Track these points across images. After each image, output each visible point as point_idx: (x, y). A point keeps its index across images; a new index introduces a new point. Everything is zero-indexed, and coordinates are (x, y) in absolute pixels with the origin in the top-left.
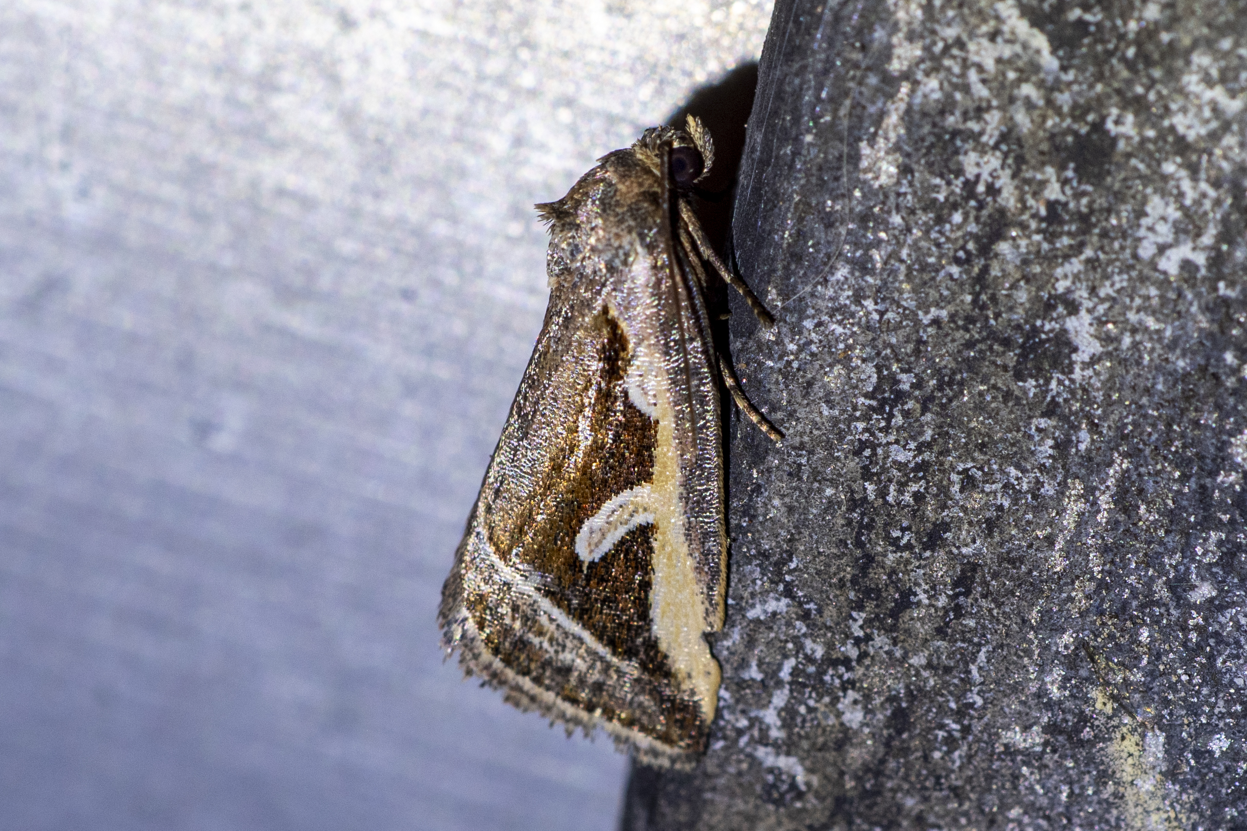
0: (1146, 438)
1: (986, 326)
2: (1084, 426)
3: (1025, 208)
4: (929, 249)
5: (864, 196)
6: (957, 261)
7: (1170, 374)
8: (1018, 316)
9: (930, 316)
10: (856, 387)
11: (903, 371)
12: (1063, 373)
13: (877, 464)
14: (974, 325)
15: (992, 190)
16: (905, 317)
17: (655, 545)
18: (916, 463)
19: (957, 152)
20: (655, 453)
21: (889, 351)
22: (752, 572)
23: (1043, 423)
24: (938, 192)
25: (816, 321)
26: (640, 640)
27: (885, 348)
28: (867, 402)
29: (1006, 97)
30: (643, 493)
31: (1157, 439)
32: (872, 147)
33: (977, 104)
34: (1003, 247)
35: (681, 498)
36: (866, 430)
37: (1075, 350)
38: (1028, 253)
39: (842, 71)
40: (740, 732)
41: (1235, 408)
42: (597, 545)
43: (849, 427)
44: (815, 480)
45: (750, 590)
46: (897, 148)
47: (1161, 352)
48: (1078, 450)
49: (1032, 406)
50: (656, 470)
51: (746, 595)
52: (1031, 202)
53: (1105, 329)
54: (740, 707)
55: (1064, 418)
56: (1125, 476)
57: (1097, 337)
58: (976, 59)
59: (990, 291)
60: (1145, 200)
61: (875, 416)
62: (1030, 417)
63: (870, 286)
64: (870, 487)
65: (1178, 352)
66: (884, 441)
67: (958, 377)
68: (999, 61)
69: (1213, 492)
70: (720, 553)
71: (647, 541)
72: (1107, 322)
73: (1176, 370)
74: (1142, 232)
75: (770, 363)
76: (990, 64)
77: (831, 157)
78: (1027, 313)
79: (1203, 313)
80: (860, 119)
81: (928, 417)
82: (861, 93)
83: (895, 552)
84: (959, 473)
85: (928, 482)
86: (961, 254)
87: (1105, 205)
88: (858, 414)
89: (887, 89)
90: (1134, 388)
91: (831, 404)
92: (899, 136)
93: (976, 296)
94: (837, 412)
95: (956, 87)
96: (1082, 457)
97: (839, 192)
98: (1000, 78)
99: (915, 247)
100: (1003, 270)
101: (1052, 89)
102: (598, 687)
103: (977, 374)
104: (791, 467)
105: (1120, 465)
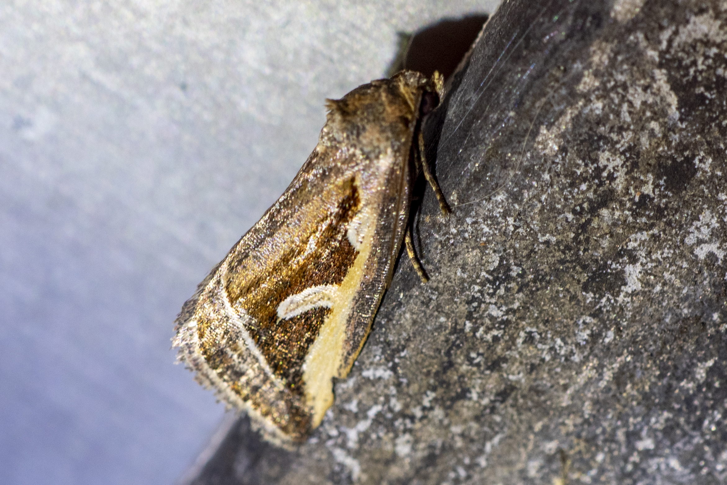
0: (647, 346)
1: (577, 254)
2: (613, 329)
3: (627, 193)
4: (560, 200)
5: (532, 157)
6: (574, 212)
7: (676, 315)
8: (599, 254)
9: (545, 238)
10: (484, 265)
11: (516, 265)
12: (613, 295)
13: (478, 312)
14: (570, 252)
15: (611, 178)
16: (529, 234)
17: (326, 320)
18: (502, 320)
19: (598, 148)
20: (349, 269)
21: (512, 251)
22: (375, 350)
23: (588, 319)
24: (578, 169)
25: (474, 220)
26: (293, 370)
27: (510, 248)
28: (487, 276)
29: (641, 125)
30: (332, 289)
31: (654, 350)
32: (548, 130)
33: (621, 124)
34: (605, 212)
35: (354, 299)
36: (479, 291)
37: (625, 284)
38: (619, 220)
39: (547, 81)
40: (330, 437)
41: (708, 346)
42: (291, 311)
43: (470, 287)
44: (437, 310)
45: (371, 360)
46: (563, 136)
47: (676, 301)
48: (603, 342)
49: (586, 308)
50: (345, 279)
51: (367, 362)
52: (632, 190)
53: (648, 278)
54: (336, 423)
55: (603, 321)
56: (625, 365)
57: (640, 281)
58: (631, 98)
59: (586, 235)
60: (701, 211)
61: (488, 285)
62: (582, 314)
63: (515, 210)
64: (469, 325)
65: (686, 304)
66: (488, 301)
67: (548, 278)
68: (644, 103)
69: (675, 389)
70: (363, 336)
71: (322, 316)
72: (650, 274)
73: (681, 314)
74: (692, 229)
75: (437, 236)
76: (638, 104)
77: (520, 129)
78: (604, 254)
79: (710, 286)
80: (547, 111)
81: (521, 295)
82: (553, 97)
83: (468, 365)
84: (526, 332)
85: (505, 332)
86: (578, 208)
87: (676, 206)
88: (478, 281)
89: (570, 98)
90: (652, 316)
91: (464, 269)
92: (567, 129)
93: (577, 235)
94: (466, 276)
95: (612, 111)
96: (604, 346)
97: (518, 150)
98: (641, 114)
99: (552, 196)
100: (599, 225)
101: (669, 130)
102: (256, 389)
103: (560, 280)
104: (425, 298)
105: (626, 358)
